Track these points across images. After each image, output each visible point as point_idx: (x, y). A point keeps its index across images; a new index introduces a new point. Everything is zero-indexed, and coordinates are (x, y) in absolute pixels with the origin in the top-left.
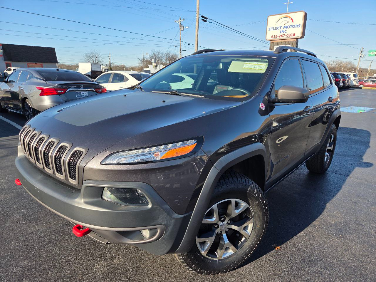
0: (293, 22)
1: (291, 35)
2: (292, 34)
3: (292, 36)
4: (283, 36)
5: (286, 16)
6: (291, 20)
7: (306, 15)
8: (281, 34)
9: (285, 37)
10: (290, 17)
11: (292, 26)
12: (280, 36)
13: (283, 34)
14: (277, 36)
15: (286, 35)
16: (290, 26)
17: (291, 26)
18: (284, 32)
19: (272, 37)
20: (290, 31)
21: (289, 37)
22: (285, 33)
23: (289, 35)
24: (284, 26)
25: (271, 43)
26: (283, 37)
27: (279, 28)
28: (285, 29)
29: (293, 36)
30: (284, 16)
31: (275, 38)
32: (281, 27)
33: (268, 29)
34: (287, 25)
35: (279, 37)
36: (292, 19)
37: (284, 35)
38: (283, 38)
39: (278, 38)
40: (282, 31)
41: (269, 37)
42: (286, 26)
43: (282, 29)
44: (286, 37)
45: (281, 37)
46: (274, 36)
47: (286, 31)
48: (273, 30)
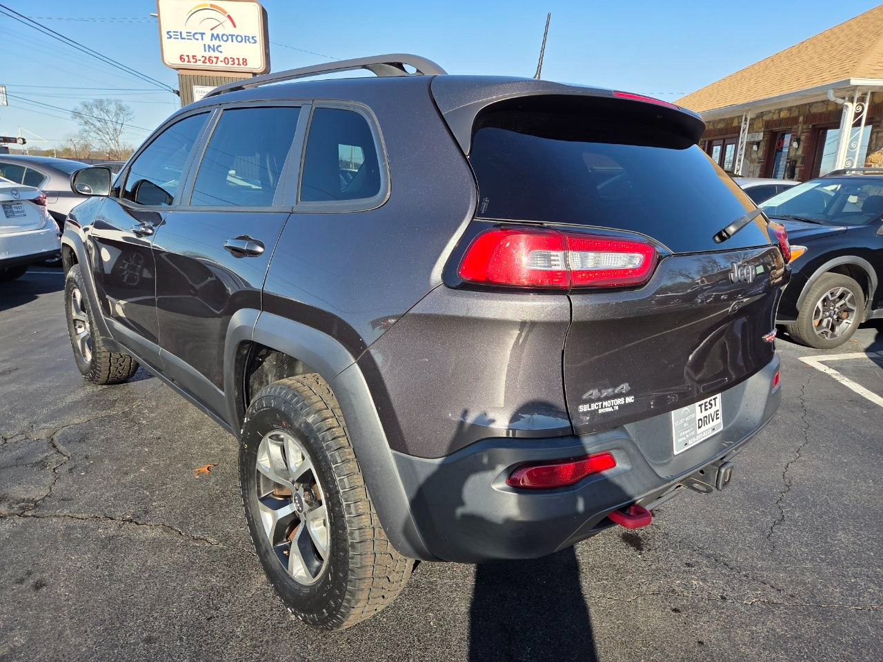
0: (235, 26)
1: (236, 61)
2: (238, 59)
3: (239, 64)
4: (215, 60)
5: (212, 5)
6: (229, 21)
7: (264, 13)
8: (207, 54)
9: (221, 65)
10: (223, 11)
11: (234, 38)
12: (207, 61)
13: (212, 54)
14: (198, 58)
15: (221, 58)
16: (230, 37)
17: (232, 36)
18: (214, 51)
19: (181, 58)
20: (231, 50)
21: (230, 67)
22: (216, 54)
23: (230, 60)
24: (213, 35)
25: (181, 76)
26: (214, 64)
27: (198, 36)
28: (216, 43)
29: (242, 66)
30: (206, 5)
31: (192, 63)
32: (202, 34)
33: (165, 36)
34: (219, 32)
35: (204, 62)
36: (229, 17)
37: (218, 58)
38: (213, 66)
39: (199, 63)
40: (209, 47)
41: (171, 57)
42: (218, 35)
43: (207, 40)
44: (223, 64)
45: (208, 64)
46: (188, 56)
47: (220, 49)
48: (182, 38)
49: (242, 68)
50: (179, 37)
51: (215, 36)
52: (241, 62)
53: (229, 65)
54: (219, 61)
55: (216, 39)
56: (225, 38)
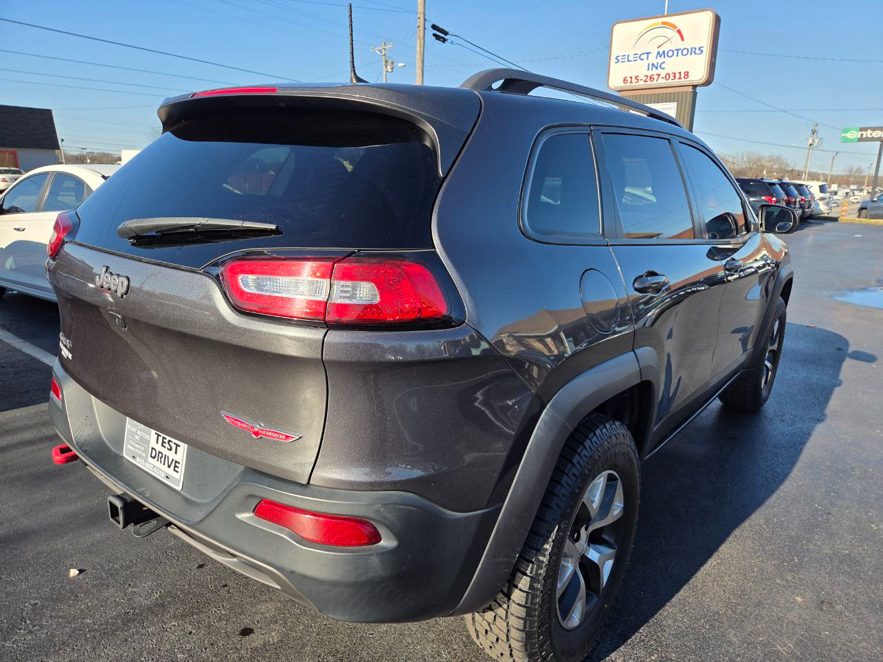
0: (683, 39)
1: (678, 76)
2: (680, 73)
3: (680, 78)
4: (656, 77)
5: (663, 23)
6: (678, 35)
7: (717, 20)
8: (649, 73)
9: (662, 82)
10: (674, 26)
11: (680, 52)
12: (648, 79)
13: (655, 72)
14: (639, 78)
15: (663, 75)
16: (675, 52)
17: (678, 50)
18: (657, 68)
19: (624, 80)
20: (673, 65)
22: (659, 71)
23: (671, 75)
24: (659, 52)
26: (655, 82)
27: (644, 57)
28: (660, 60)
29: (683, 79)
31: (634, 84)
32: (648, 53)
33: (613, 60)
34: (666, 48)
35: (645, 81)
36: (679, 32)
37: (659, 75)
39: (641, 83)
40: (653, 65)
41: (616, 80)
42: (664, 52)
43: (653, 59)
44: (664, 81)
45: (649, 82)
46: (631, 77)
47: (663, 66)
48: (628, 61)
49: (684, 82)
50: (626, 60)
51: (661, 53)
52: (683, 75)
53: (670, 81)
54: (660, 77)
55: (660, 56)
56: (670, 54)
